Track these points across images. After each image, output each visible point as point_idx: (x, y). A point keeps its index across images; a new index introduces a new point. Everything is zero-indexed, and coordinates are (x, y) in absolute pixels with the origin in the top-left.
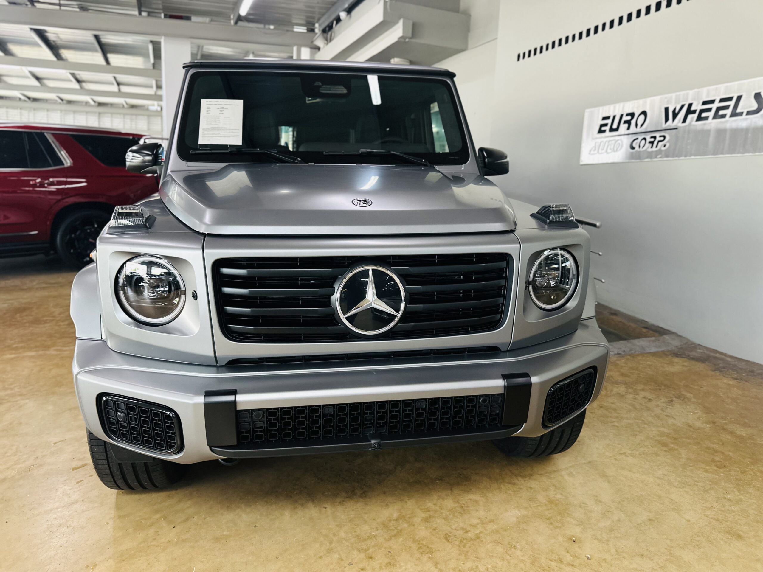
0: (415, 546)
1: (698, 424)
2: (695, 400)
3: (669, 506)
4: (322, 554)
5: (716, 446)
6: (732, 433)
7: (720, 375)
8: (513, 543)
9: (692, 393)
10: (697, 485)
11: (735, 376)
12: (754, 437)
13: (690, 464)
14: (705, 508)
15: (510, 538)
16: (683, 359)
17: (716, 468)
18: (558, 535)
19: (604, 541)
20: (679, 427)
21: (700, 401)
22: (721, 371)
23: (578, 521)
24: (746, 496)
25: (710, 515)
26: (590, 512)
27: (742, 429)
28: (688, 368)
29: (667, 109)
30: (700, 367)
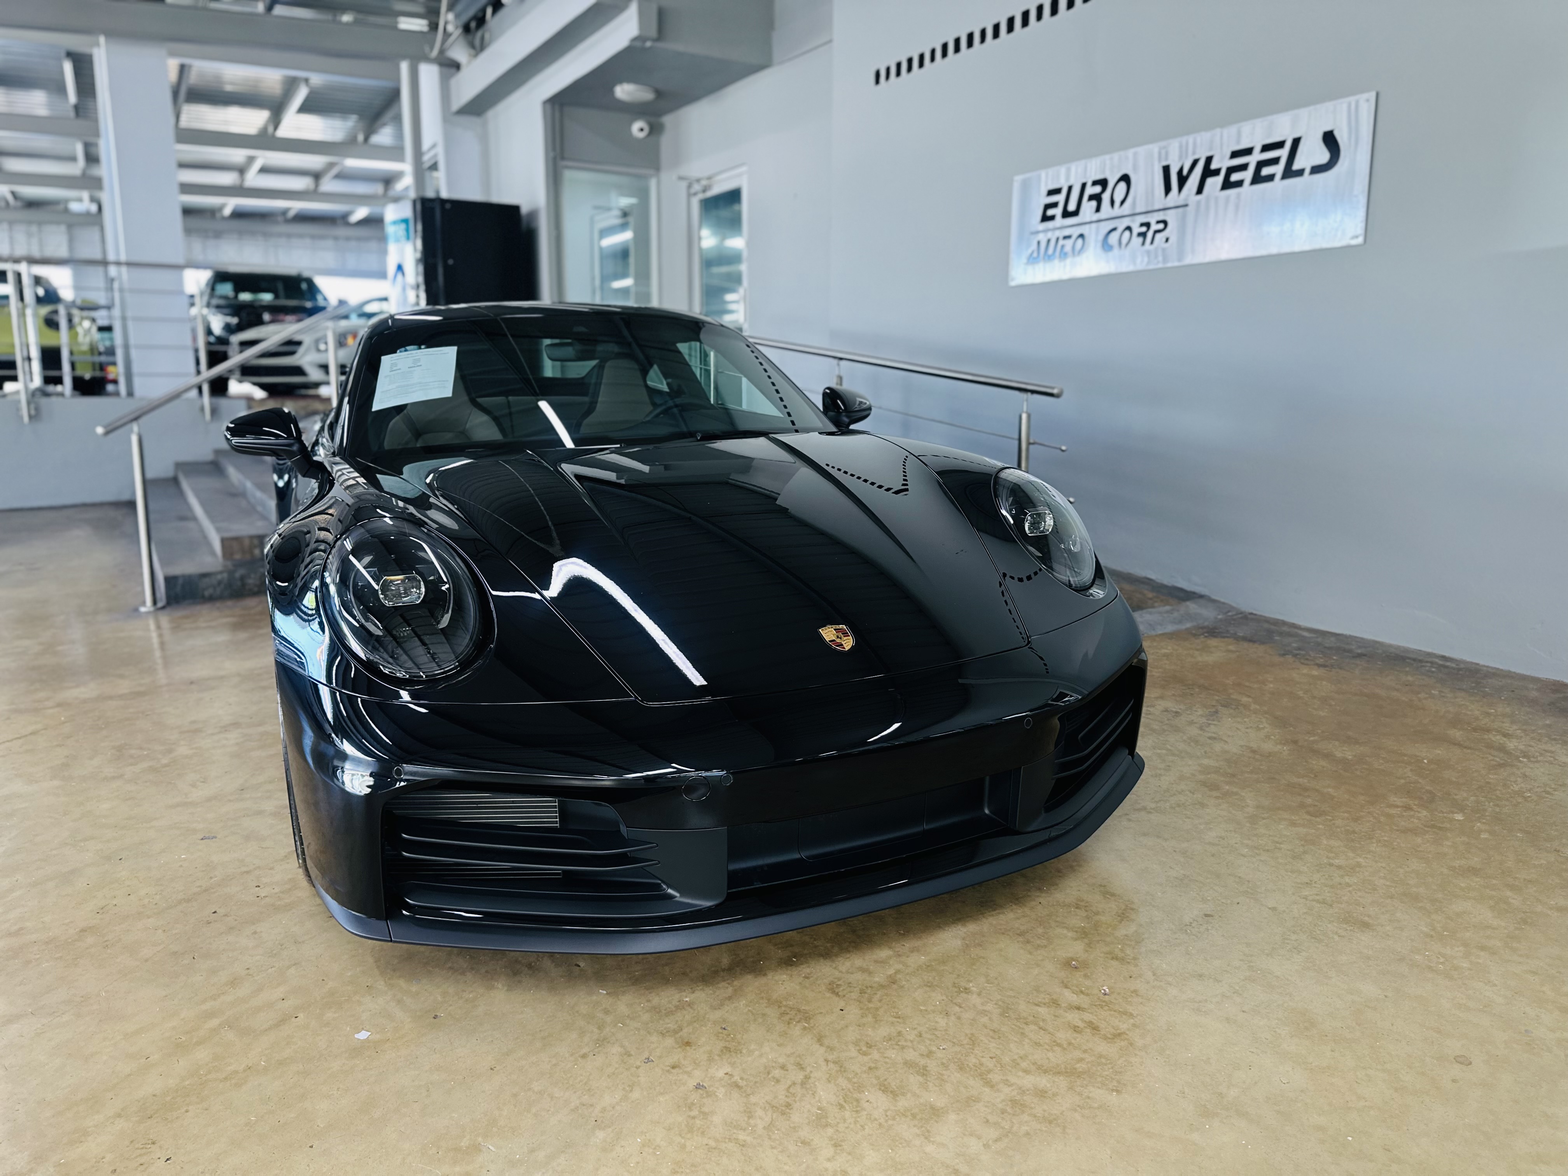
0: (772, 1013)
1: (1268, 746)
2: (1258, 707)
3: (1237, 889)
4: (585, 1050)
5: (1304, 781)
6: (1328, 756)
7: (1294, 661)
8: (963, 984)
9: (1249, 697)
10: (1280, 849)
11: (1321, 661)
12: (1367, 758)
13: (1263, 816)
14: (1300, 886)
15: (956, 976)
16: (1226, 639)
17: (1308, 817)
18: (1042, 960)
19: (1128, 961)
20: (1236, 754)
21: (1266, 709)
22: (1295, 656)
23: (1076, 932)
24: (1367, 858)
25: (1311, 895)
26: (1097, 913)
27: (1344, 748)
28: (1238, 653)
29: (1166, 170)
30: (1257, 651)
